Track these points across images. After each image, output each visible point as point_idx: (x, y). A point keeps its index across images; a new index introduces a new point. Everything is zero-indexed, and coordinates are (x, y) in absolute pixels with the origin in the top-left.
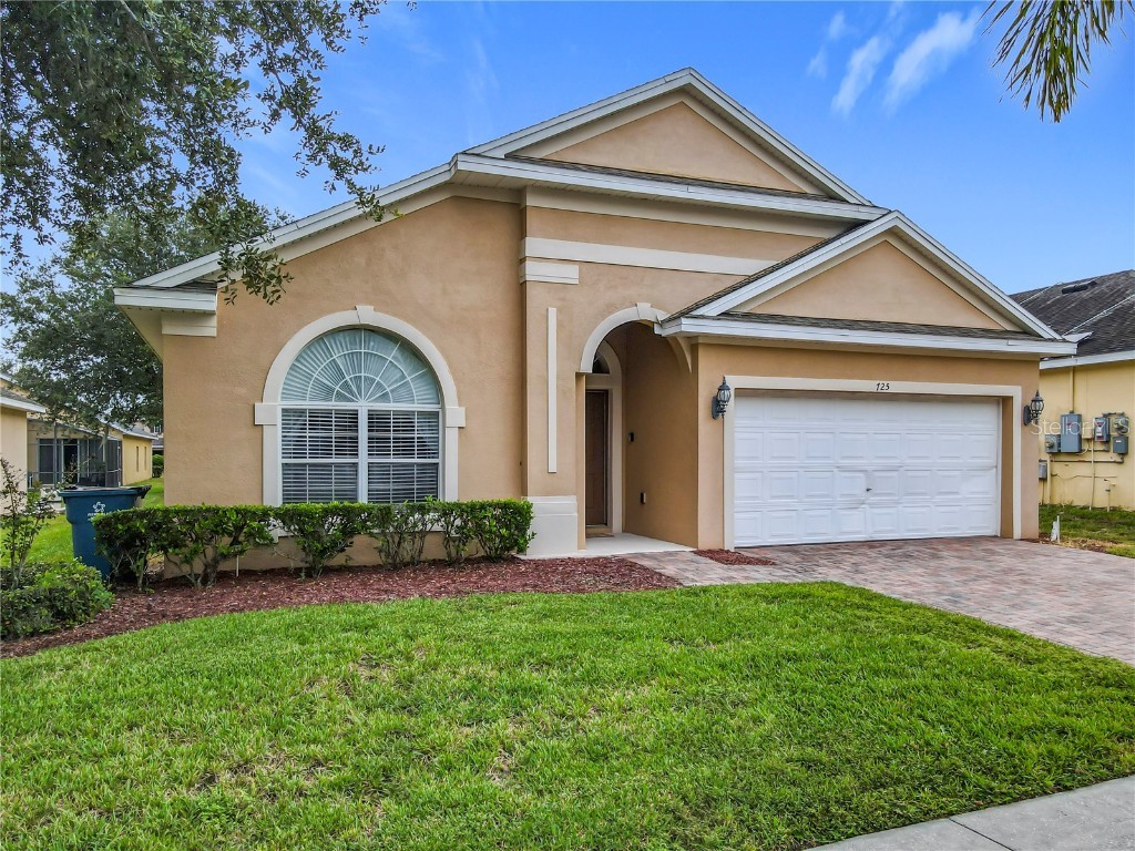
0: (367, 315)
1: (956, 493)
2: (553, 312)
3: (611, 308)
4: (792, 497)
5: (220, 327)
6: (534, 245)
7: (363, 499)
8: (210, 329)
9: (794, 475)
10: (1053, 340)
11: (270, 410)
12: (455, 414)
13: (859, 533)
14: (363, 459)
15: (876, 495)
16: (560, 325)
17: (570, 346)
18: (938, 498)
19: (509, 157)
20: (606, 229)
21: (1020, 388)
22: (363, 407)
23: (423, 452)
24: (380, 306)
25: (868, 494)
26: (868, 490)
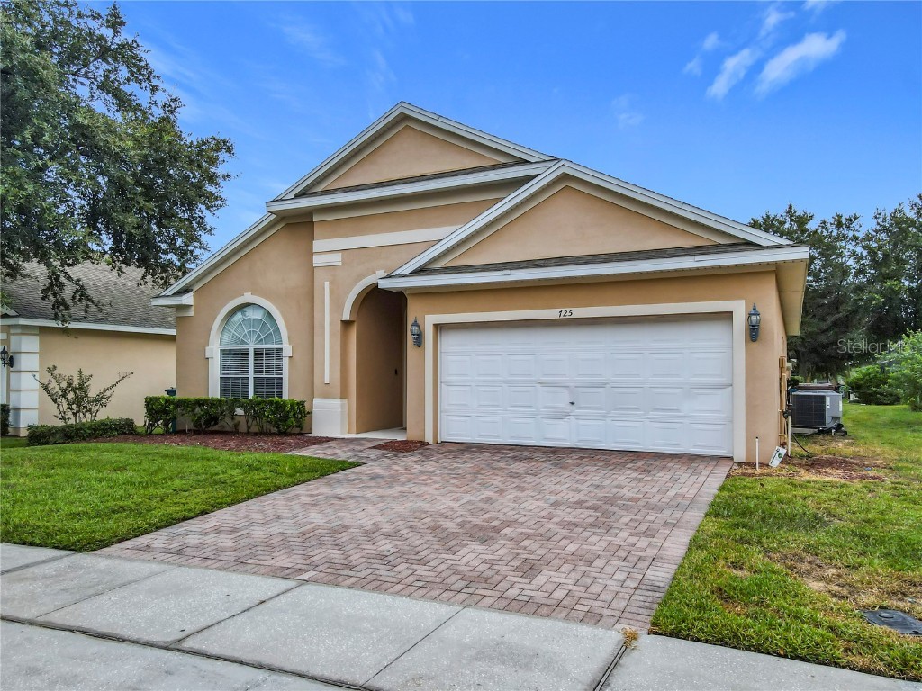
0: (248, 297)
1: (678, 410)
2: (327, 284)
3: (361, 277)
4: (497, 406)
5: (195, 311)
6: (318, 245)
7: (251, 395)
8: (191, 313)
9: (498, 389)
10: (780, 247)
11: (214, 350)
12: (287, 351)
13: (564, 440)
14: (251, 375)
15: (580, 408)
17: (337, 305)
18: (652, 414)
19: (296, 197)
21: (744, 301)
22: (252, 347)
24: (254, 292)
25: (572, 407)
26: (572, 403)
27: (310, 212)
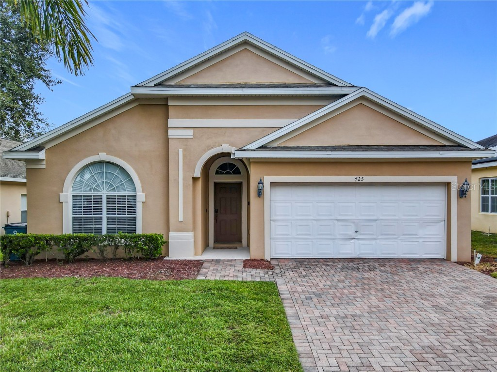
0: (103, 156)
1: (415, 234)
2: (181, 152)
3: (209, 147)
4: (309, 234)
5: (46, 165)
6: (172, 122)
7: (104, 232)
8: (43, 166)
9: (310, 224)
10: (479, 149)
11: (67, 196)
12: (141, 197)
13: (352, 253)
14: (105, 215)
15: (361, 234)
16: (184, 156)
17: (189, 165)
18: (402, 237)
19: (156, 85)
20: (206, 112)
21: (457, 177)
22: (104, 193)
23: (129, 212)
24: (109, 153)
25: (356, 234)
26: (356, 232)
27: (166, 98)
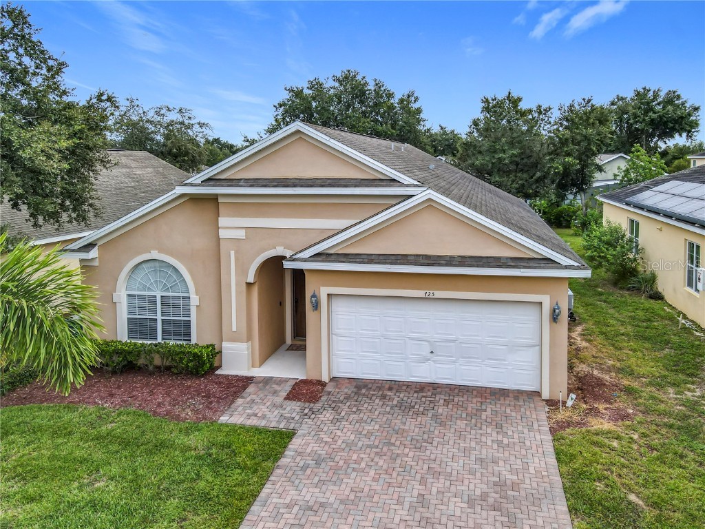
0: (155, 254)
1: (504, 360)
2: (232, 253)
4: (376, 353)
5: (100, 262)
6: (223, 221)
8: (96, 263)
9: (377, 340)
11: (121, 296)
12: (195, 300)
13: (426, 377)
14: (159, 318)
15: (438, 356)
16: (236, 259)
17: (242, 270)
18: (487, 362)
22: (158, 294)
24: (161, 251)
25: (432, 355)
26: (432, 352)
